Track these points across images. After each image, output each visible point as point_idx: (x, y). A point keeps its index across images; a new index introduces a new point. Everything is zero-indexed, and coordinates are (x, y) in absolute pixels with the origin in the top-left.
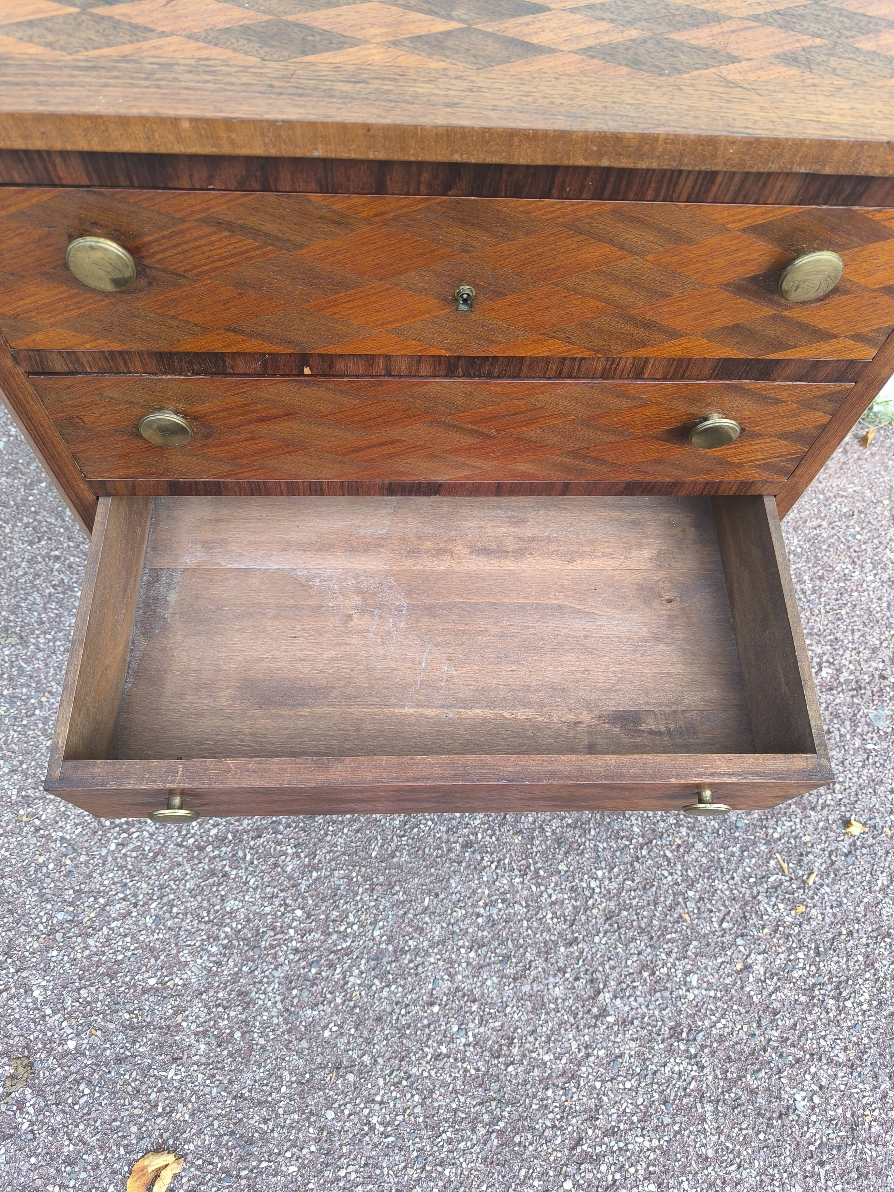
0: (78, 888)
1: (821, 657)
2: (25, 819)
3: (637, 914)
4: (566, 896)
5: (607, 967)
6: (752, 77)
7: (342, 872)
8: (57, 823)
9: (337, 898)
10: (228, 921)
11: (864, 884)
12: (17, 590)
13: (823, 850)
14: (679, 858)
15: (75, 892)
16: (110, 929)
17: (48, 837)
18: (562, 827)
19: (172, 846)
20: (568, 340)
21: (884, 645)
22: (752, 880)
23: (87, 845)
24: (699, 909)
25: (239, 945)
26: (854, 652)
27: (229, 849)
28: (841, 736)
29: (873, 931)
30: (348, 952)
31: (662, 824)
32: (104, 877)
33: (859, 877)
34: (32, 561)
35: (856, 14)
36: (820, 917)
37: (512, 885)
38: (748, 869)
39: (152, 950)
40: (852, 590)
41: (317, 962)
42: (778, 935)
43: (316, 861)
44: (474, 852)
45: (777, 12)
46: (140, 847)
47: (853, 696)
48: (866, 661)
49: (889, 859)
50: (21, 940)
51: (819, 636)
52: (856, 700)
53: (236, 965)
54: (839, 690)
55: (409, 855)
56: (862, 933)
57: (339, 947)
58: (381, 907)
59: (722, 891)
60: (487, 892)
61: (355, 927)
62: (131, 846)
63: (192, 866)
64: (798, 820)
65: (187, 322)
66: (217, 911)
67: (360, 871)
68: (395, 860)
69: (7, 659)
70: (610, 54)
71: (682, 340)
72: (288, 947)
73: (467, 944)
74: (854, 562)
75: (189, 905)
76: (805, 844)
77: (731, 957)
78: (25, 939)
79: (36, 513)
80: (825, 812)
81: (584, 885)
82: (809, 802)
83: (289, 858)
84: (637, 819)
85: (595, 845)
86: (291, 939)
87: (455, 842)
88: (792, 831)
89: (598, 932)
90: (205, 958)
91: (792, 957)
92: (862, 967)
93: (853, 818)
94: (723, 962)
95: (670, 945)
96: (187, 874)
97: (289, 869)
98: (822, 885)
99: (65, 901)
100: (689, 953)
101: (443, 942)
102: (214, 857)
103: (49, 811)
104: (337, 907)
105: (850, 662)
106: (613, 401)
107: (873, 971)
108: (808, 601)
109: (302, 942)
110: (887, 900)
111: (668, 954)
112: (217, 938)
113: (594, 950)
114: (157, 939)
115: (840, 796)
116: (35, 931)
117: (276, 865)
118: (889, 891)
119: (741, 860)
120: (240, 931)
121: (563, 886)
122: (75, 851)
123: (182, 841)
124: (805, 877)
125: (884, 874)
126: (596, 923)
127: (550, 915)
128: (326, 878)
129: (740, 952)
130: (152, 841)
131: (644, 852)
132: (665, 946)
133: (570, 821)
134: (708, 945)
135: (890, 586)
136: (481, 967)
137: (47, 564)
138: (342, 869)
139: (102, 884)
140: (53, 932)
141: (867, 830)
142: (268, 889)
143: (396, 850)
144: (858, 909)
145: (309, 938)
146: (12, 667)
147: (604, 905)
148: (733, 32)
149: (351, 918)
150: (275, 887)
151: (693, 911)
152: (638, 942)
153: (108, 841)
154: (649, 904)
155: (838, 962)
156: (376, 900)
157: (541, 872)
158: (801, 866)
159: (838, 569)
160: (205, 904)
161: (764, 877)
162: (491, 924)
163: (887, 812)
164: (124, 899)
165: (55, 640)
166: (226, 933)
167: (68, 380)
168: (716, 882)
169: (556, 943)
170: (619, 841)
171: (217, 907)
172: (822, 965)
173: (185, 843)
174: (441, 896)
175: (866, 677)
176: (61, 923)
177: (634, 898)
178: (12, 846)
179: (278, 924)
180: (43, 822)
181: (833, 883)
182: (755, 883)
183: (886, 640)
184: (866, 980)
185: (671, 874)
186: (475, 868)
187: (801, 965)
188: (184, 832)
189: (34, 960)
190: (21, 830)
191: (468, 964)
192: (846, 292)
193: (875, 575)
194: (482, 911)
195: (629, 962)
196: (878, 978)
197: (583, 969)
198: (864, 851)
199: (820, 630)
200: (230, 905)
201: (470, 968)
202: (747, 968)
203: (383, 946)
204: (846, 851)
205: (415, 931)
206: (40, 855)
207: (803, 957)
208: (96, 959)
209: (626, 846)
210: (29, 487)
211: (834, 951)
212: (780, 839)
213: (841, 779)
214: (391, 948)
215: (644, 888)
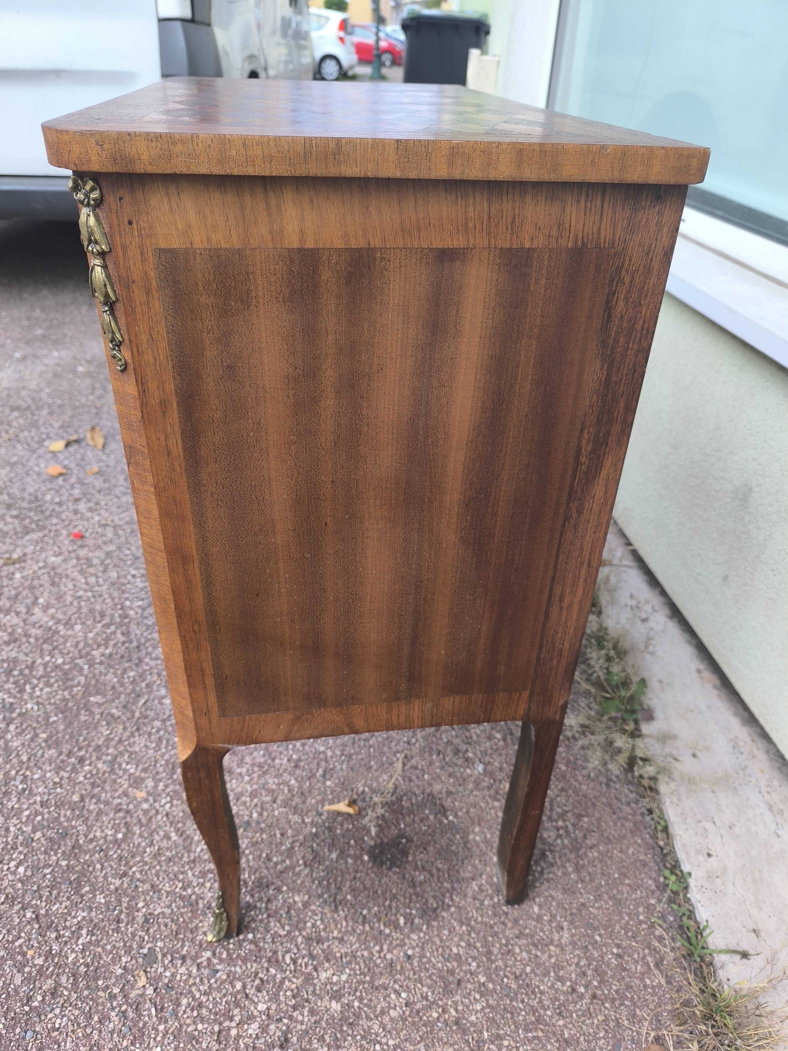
18: (77, 835)
31: (53, 936)
81: (14, 856)
84: (66, 907)
87: (87, 751)
97: (94, 652)
109: (39, 665)
117: (99, 645)
131: (29, 915)
133: (81, 842)
157: (39, 818)
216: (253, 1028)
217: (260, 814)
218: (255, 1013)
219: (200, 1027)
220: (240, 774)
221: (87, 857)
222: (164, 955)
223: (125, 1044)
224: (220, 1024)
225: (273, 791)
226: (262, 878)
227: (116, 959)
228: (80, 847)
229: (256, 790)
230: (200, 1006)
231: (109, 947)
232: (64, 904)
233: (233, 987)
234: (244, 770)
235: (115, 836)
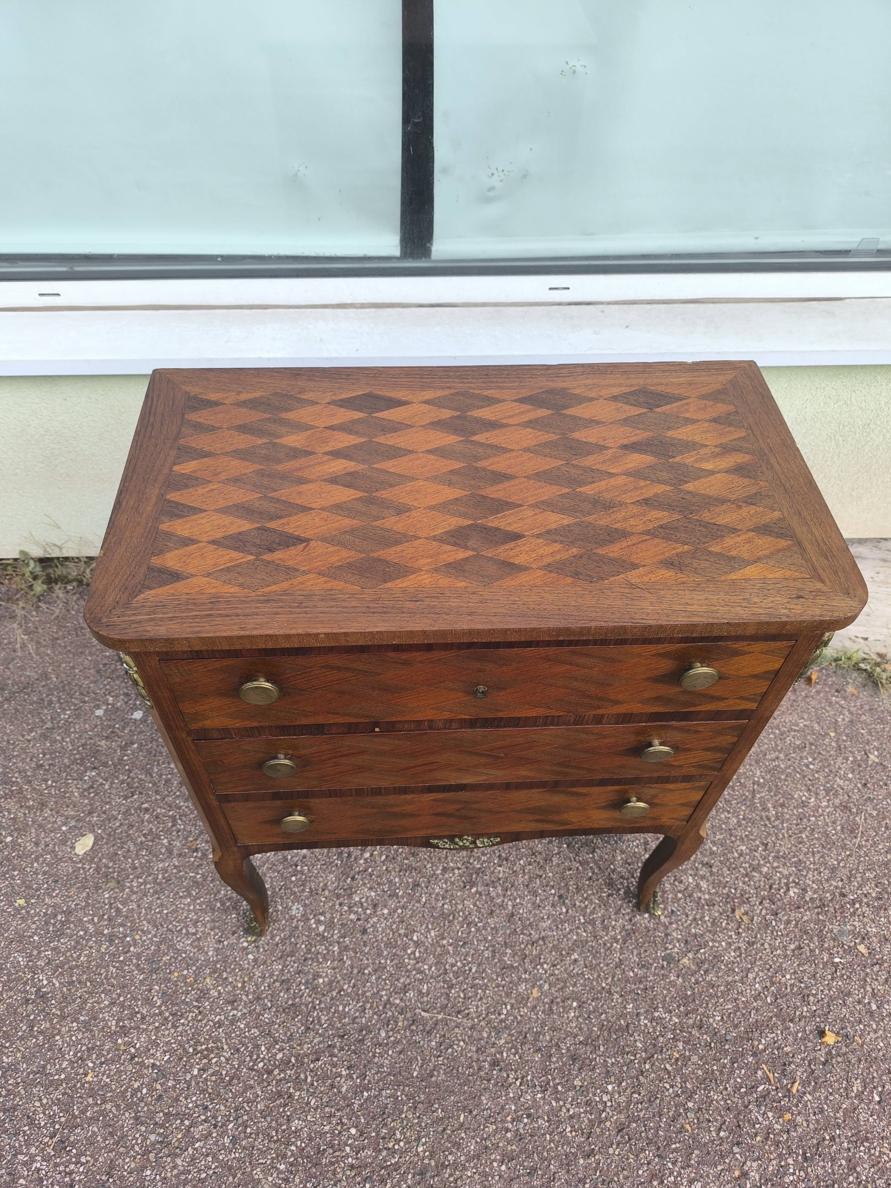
0: (166, 1111)
1: (787, 878)
2: (122, 1048)
3: (645, 1126)
4: (582, 1110)
5: (621, 1177)
6: (646, 579)
7: (388, 1092)
8: (149, 1050)
9: (385, 1116)
10: (293, 1140)
11: (842, 1091)
12: (114, 839)
13: (803, 1059)
14: (678, 1070)
15: (165, 1114)
16: (194, 1149)
17: (142, 1064)
18: (576, 1044)
19: (245, 1070)
20: (549, 708)
21: (841, 865)
22: (743, 1090)
23: (174, 1070)
24: (698, 1119)
25: (303, 1162)
26: (816, 872)
27: (293, 1072)
28: (811, 951)
29: (852, 1136)
30: (396, 1167)
31: (661, 1039)
32: (189, 1101)
33: (836, 1084)
34: (127, 813)
35: (709, 523)
36: (805, 1124)
37: (534, 1100)
38: (739, 1080)
39: (230, 1168)
40: (810, 815)
41: (371, 1177)
42: (769, 1143)
43: (366, 1082)
44: (500, 1070)
45: (661, 527)
46: (218, 1071)
47: (818, 914)
48: (827, 880)
49: (862, 1066)
50: (121, 1161)
51: (784, 858)
52: (821, 917)
53: (301, 1182)
54: (806, 908)
55: (445, 1074)
56: (843, 1138)
57: (389, 1163)
58: (423, 1124)
59: (717, 1102)
60: (513, 1108)
61: (402, 1144)
62: (211, 1071)
63: (262, 1089)
64: (779, 1032)
65: (304, 711)
66: (284, 1131)
67: (404, 1090)
68: (433, 1079)
69: (107, 901)
70: (561, 569)
71: (624, 705)
72: (345, 1163)
73: (498, 1157)
74: (809, 790)
75: (260, 1125)
76: (787, 1054)
77: (729, 1164)
78: (124, 1160)
79: (130, 771)
80: (802, 1023)
81: (597, 1099)
82: (788, 1014)
83: (343, 1080)
84: (639, 1035)
85: (605, 1061)
86: (347, 1156)
87: (484, 1061)
88: (775, 1043)
89: (612, 1144)
90: (275, 1175)
91: (783, 1163)
92: (846, 1171)
93: (827, 1028)
94: (722, 1170)
95: (675, 1154)
96: (258, 1096)
97: (344, 1090)
98: (805, 1093)
99: (157, 1123)
100: (692, 1162)
101: (478, 1157)
102: (281, 1080)
103: (143, 1040)
104: (386, 1125)
105: (813, 882)
106: (584, 736)
107: (855, 1175)
108: (773, 827)
109: (357, 1158)
110: (863, 1105)
111: (674, 1163)
112: (284, 1156)
113: (609, 1161)
114: (234, 1158)
115: (815, 1008)
116: (132, 1152)
117: (332, 1086)
118: (864, 1097)
119: (732, 1072)
120: (303, 1149)
121: (579, 1101)
122: (164, 1076)
123: (253, 1065)
124: (789, 1086)
125: (859, 1081)
126: (610, 1135)
127: (568, 1129)
128: (375, 1097)
129: (737, 1159)
130: (228, 1066)
131: (647, 1066)
132: (671, 1156)
133: (582, 1039)
134: (708, 1153)
135: (842, 811)
136: (512, 1180)
137: (139, 816)
138: (388, 1088)
139: (187, 1107)
140: (146, 1152)
141: (840, 1039)
142: (327, 1109)
143: (434, 1070)
144: (838, 1115)
145: (363, 1154)
146: (111, 908)
147: (615, 1117)
148: (634, 545)
149: (398, 1136)
150: (332, 1107)
151: (693, 1121)
152: (647, 1152)
153: (191, 1067)
154: (654, 1116)
155: (824, 1167)
156: (419, 1117)
157: (560, 1088)
158: (785, 1075)
159: (796, 796)
160: (274, 1124)
161: (753, 1087)
162: (518, 1138)
163: (856, 1021)
164: (205, 1121)
165: (145, 883)
166: (292, 1151)
167: (219, 742)
168: (712, 1093)
169: (575, 1155)
170: (625, 1056)
171: (284, 1127)
172: (809, 1170)
173: (256, 1067)
174: (474, 1113)
175: (828, 895)
176: (153, 1144)
177: (641, 1110)
178: (112, 1073)
179: (336, 1142)
180: (137, 1050)
181: (814, 1090)
182: (745, 1092)
183: (842, 860)
184: (850, 1183)
185: (672, 1086)
186: (502, 1085)
187: (791, 1170)
188: (255, 1057)
189: (131, 1179)
190: (120, 1058)
191: (500, 1176)
192: (727, 678)
193: (828, 801)
194: (510, 1126)
195: (640, 1172)
196: (861, 1182)
197: (600, 1179)
198: (839, 1059)
199: (785, 853)
200: (296, 1124)
201: (502, 1181)
202: (745, 1175)
203: (426, 1161)
204: (823, 1059)
205: (453, 1146)
206: (136, 1081)
207: (792, 1162)
208: (183, 1177)
209: (631, 1061)
210: (124, 748)
211: (820, 1156)
212: (765, 1051)
213: (814, 992)
214: (433, 1163)
215: (650, 1100)
216: (704, 884)
217: (553, 887)
218: (694, 883)
219: (707, 918)
220: (513, 906)
221: (596, 1029)
222: (666, 949)
223: (723, 967)
224: (703, 905)
225: (530, 878)
226: (605, 883)
227: (672, 984)
228: (587, 1039)
229: (529, 892)
230: (695, 919)
231: (665, 992)
232: (637, 1038)
233: (681, 899)
234: (510, 903)
235: (575, 1009)
